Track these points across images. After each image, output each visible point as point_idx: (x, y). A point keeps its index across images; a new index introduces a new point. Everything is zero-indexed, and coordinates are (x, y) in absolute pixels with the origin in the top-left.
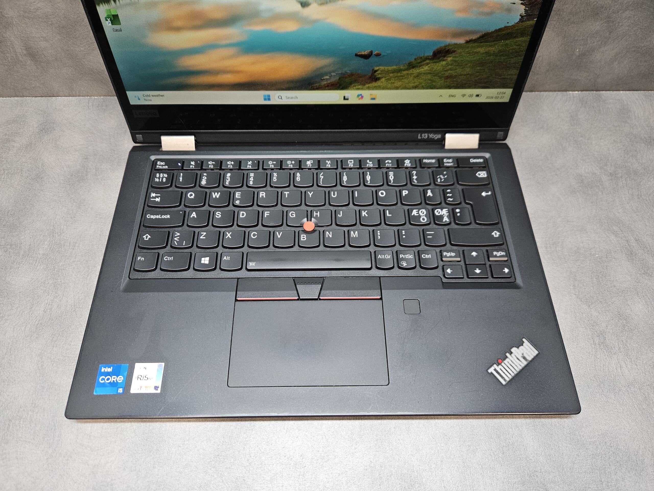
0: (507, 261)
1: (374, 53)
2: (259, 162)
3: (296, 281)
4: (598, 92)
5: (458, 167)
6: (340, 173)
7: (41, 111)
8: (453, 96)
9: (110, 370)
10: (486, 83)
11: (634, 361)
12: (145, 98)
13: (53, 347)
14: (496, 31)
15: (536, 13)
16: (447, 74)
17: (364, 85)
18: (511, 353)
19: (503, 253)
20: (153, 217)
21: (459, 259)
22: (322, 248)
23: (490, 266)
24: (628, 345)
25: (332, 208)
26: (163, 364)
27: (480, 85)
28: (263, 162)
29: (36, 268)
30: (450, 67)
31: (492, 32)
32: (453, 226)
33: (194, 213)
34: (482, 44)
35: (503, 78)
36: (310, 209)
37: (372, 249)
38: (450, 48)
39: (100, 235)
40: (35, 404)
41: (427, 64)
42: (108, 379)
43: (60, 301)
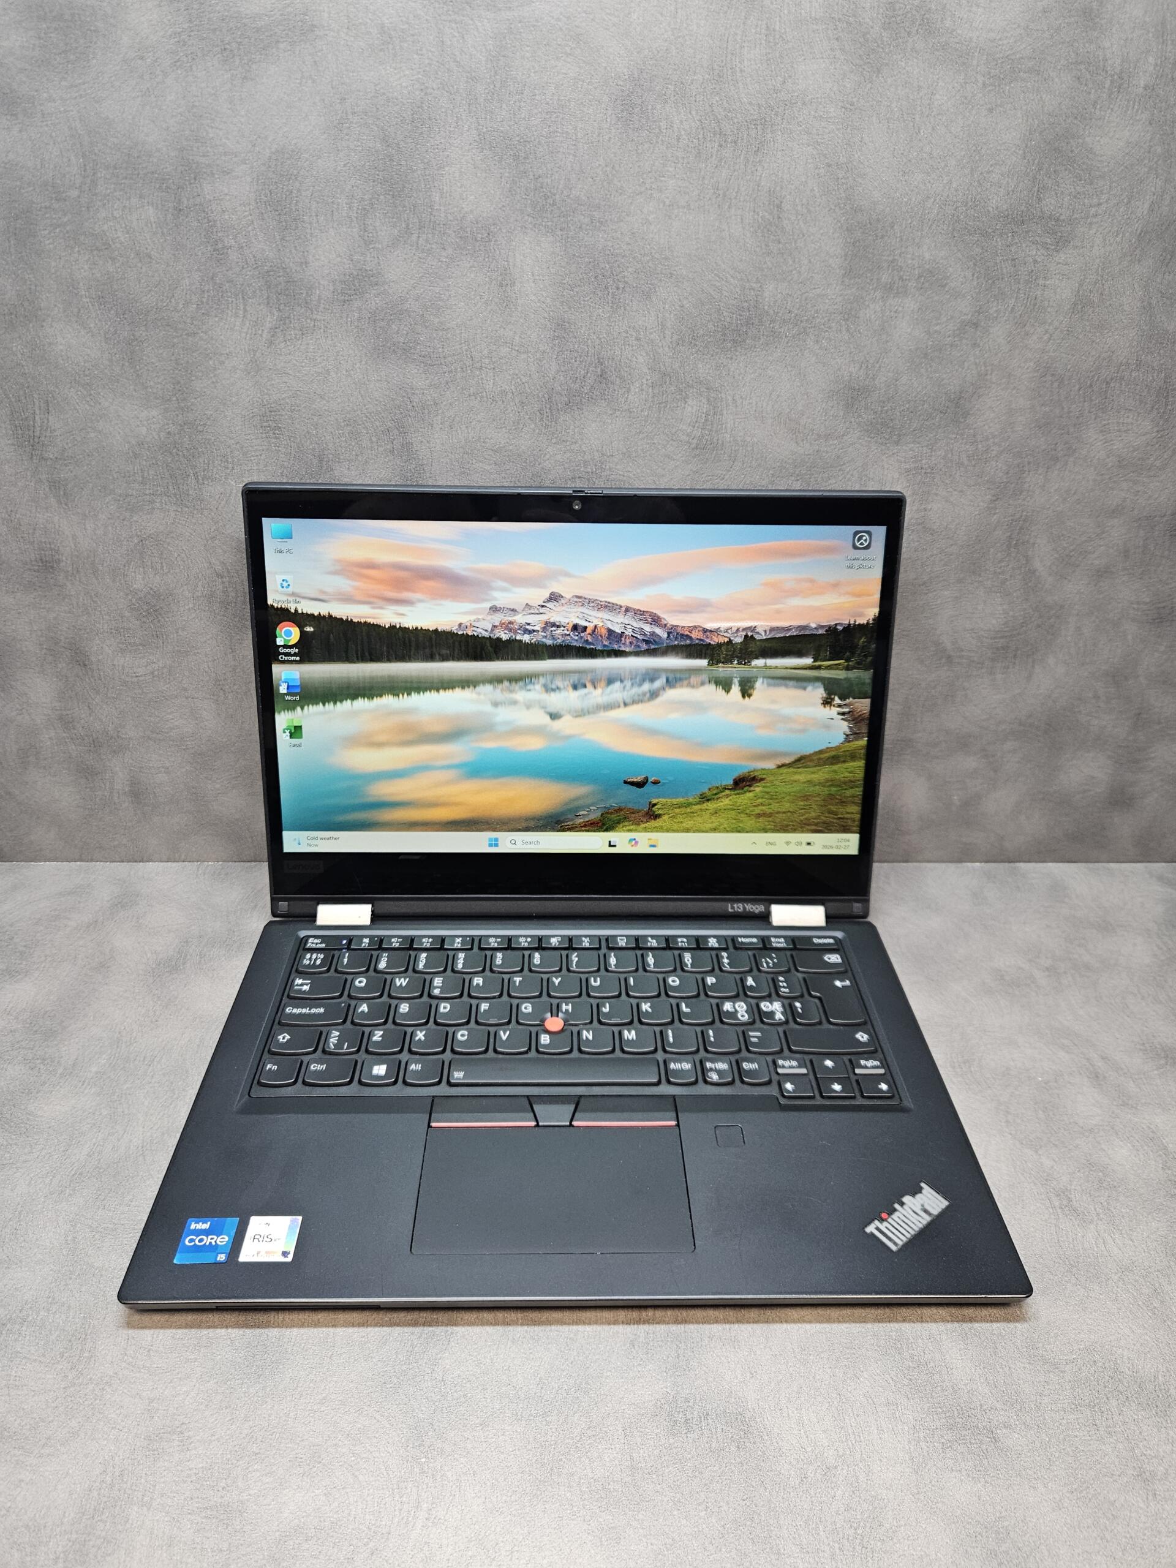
0: (884, 1074)
1: (650, 780)
2: (473, 940)
3: (531, 1100)
4: (1012, 865)
5: (795, 948)
6: (605, 955)
7: (119, 880)
8: (771, 844)
9: (206, 1226)
10: (816, 824)
11: (1128, 1235)
12: (309, 842)
13: (98, 1209)
14: (816, 753)
15: (865, 729)
16: (757, 810)
17: (639, 825)
18: (902, 1204)
19: (877, 1063)
20: (296, 1011)
21: (804, 1071)
22: (575, 1054)
23: (857, 1081)
24: (1112, 1209)
25: (592, 1001)
26: (300, 1218)
27: (809, 827)
28: (480, 940)
29: (83, 1092)
30: (760, 800)
31: (811, 755)
32: (792, 1025)
33: (365, 1005)
34: (800, 770)
35: (840, 818)
36: (555, 1002)
37: (660, 1056)
38: (756, 774)
39: (198, 1046)
40: (54, 1299)
41: (727, 796)
42: (201, 1241)
43: (119, 1140)
